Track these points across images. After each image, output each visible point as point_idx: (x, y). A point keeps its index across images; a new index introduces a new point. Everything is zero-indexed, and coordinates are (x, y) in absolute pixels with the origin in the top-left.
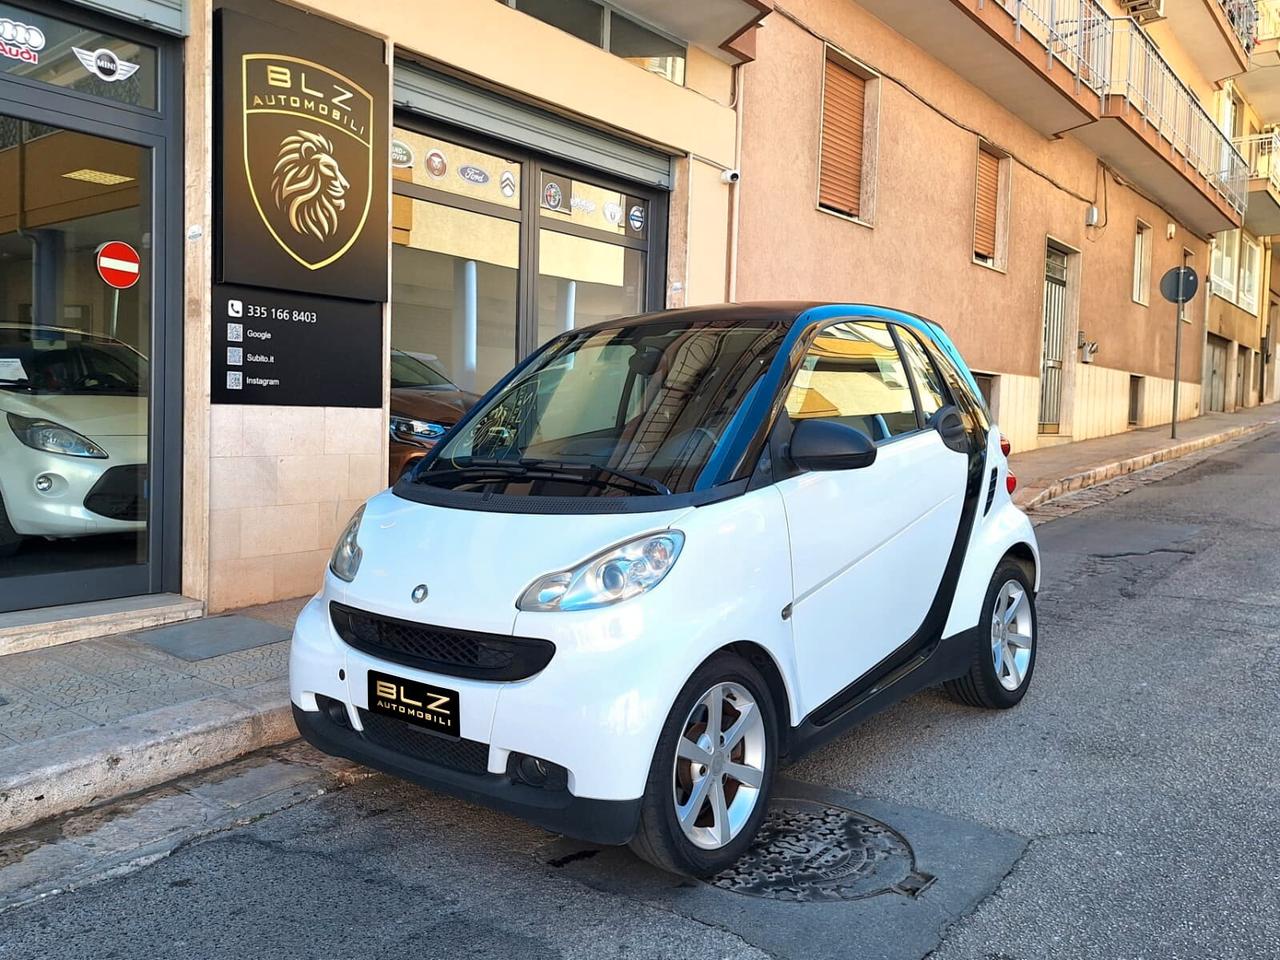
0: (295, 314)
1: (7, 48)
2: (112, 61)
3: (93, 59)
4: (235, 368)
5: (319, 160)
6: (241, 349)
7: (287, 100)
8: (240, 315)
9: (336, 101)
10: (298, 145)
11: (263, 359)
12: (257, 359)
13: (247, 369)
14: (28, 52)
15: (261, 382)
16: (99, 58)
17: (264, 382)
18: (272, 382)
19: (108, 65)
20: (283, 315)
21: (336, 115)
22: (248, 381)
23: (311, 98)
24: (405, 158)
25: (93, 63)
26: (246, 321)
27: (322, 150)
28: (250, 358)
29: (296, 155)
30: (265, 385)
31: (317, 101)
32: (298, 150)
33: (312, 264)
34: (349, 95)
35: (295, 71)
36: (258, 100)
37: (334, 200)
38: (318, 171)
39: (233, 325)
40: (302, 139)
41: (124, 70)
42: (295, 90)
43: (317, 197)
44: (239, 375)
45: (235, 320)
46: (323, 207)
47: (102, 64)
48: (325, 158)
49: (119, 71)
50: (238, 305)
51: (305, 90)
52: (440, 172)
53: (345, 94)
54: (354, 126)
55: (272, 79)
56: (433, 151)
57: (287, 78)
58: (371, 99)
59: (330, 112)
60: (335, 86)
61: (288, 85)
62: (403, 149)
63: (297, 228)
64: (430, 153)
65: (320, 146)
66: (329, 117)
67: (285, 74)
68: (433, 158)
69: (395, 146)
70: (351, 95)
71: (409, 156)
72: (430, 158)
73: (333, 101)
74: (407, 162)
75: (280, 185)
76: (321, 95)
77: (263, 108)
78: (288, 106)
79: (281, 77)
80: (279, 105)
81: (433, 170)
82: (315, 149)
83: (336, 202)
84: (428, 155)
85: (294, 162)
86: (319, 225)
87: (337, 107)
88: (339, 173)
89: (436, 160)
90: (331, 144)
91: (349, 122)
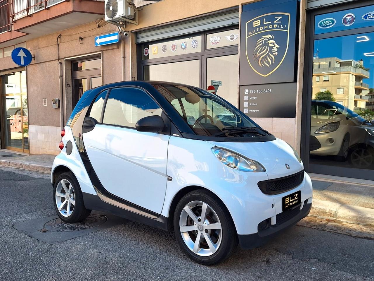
0: (264, 91)
4: (246, 108)
5: (269, 43)
6: (248, 102)
7: (259, 29)
8: (248, 93)
10: (262, 41)
11: (254, 104)
12: (252, 104)
13: (249, 108)
14: (217, 42)
16: (231, 36)
17: (254, 111)
18: (256, 111)
19: (233, 37)
20: (260, 91)
22: (250, 111)
23: (266, 25)
25: (229, 38)
26: (249, 95)
27: (270, 39)
28: (250, 104)
29: (261, 44)
30: (254, 112)
31: (268, 25)
33: (265, 75)
34: (280, 17)
35: (261, 19)
36: (250, 33)
37: (273, 53)
38: (268, 46)
39: (246, 96)
42: (262, 24)
43: (268, 54)
44: (247, 109)
45: (246, 95)
46: (269, 56)
47: (231, 38)
48: (271, 41)
49: (235, 37)
50: (247, 91)
51: (265, 23)
52: (351, 22)
53: (279, 18)
54: (282, 27)
55: (255, 25)
56: (347, 15)
57: (259, 23)
58: (289, 14)
59: (273, 26)
60: (275, 17)
61: (259, 25)
62: (330, 20)
63: (261, 66)
64: (345, 16)
65: (269, 38)
66: (273, 28)
67: (259, 22)
68: (346, 18)
69: (326, 21)
70: (281, 17)
71: (333, 22)
72: (345, 18)
73: (275, 22)
74: (332, 24)
75: (256, 55)
76: (270, 22)
77: (252, 34)
78: (259, 31)
79: (257, 23)
80: (256, 32)
81: (346, 23)
82: (267, 40)
83: (274, 54)
84: (344, 18)
85: (260, 46)
86: (268, 63)
87: (276, 23)
88: (276, 44)
89: (349, 18)
90: (273, 36)
91: (280, 26)
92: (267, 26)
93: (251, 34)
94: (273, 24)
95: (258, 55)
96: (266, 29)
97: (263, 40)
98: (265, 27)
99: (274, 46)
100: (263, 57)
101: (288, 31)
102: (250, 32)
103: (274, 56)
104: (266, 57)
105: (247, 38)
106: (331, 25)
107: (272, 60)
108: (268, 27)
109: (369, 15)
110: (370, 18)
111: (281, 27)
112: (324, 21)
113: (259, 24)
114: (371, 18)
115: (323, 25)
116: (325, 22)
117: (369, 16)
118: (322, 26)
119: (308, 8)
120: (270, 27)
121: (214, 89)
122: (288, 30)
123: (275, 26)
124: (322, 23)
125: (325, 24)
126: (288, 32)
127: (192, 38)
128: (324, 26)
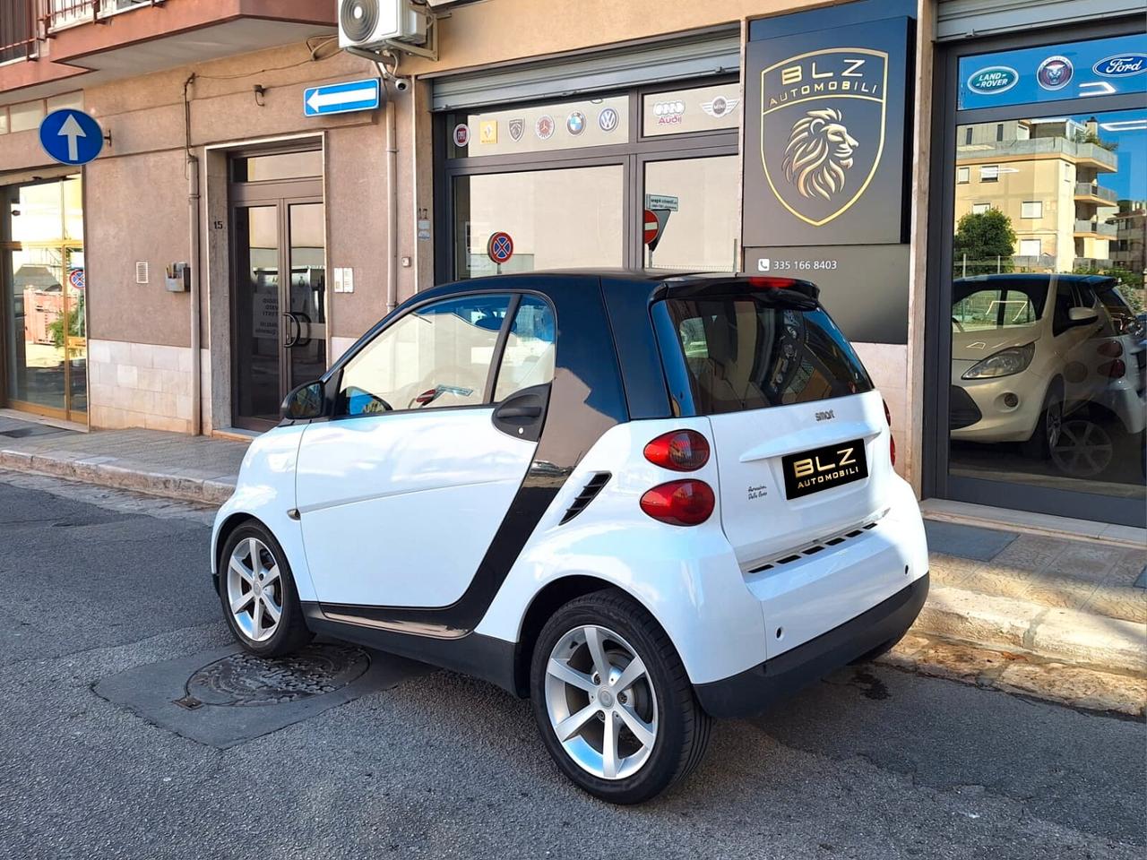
0: (816, 264)
2: (723, 102)
3: (711, 106)
5: (827, 131)
7: (799, 92)
9: (846, 74)
10: (808, 125)
14: (676, 117)
16: (715, 104)
19: (721, 107)
20: (805, 266)
23: (819, 81)
24: (1005, 81)
25: (712, 109)
27: (832, 120)
29: (806, 134)
31: (826, 80)
32: (807, 129)
33: (818, 222)
34: (860, 62)
35: (806, 65)
36: (773, 101)
37: (841, 161)
38: (826, 140)
40: (811, 119)
41: (730, 105)
42: (807, 79)
43: (825, 163)
46: (830, 170)
47: (716, 108)
48: (833, 128)
49: (727, 107)
51: (815, 76)
52: (1060, 79)
53: (855, 63)
54: (865, 88)
55: (786, 80)
56: (1049, 60)
57: (799, 73)
58: (885, 55)
59: (840, 85)
60: (846, 61)
61: (800, 79)
62: (1002, 72)
63: (806, 195)
64: (1044, 63)
65: (828, 118)
66: (839, 90)
67: (797, 71)
68: (1048, 68)
69: (989, 73)
70: (863, 61)
71: (1011, 77)
72: (1045, 69)
73: (843, 74)
74: (1008, 83)
75: (790, 162)
76: (831, 74)
77: (777, 106)
78: (799, 96)
79: (793, 75)
80: (791, 98)
81: (1048, 81)
82: (823, 123)
83: (845, 162)
84: (1041, 67)
85: (804, 140)
86: (826, 186)
87: (847, 78)
88: (847, 136)
89: (1055, 68)
90: (840, 113)
91: (860, 87)
92: (822, 85)
93: (775, 105)
94: (840, 80)
95: (796, 165)
96: (819, 93)
97: (810, 122)
98: (816, 86)
99: (844, 142)
100: (812, 172)
101: (884, 101)
102: (773, 99)
103: (844, 168)
104: (819, 171)
105: (763, 114)
106: (1004, 86)
107: (837, 179)
108: (826, 87)
109: (1111, 64)
110: (1115, 72)
111: (863, 90)
112: (984, 75)
113: (798, 76)
114: (1118, 70)
115: (983, 85)
116: (987, 77)
117: (1112, 67)
118: (978, 88)
119: (938, 38)
120: (830, 88)
121: (655, 220)
122: (882, 99)
123: (846, 85)
124: (980, 80)
125: (987, 81)
126: (881, 103)
127: (600, 100)
128: (986, 89)
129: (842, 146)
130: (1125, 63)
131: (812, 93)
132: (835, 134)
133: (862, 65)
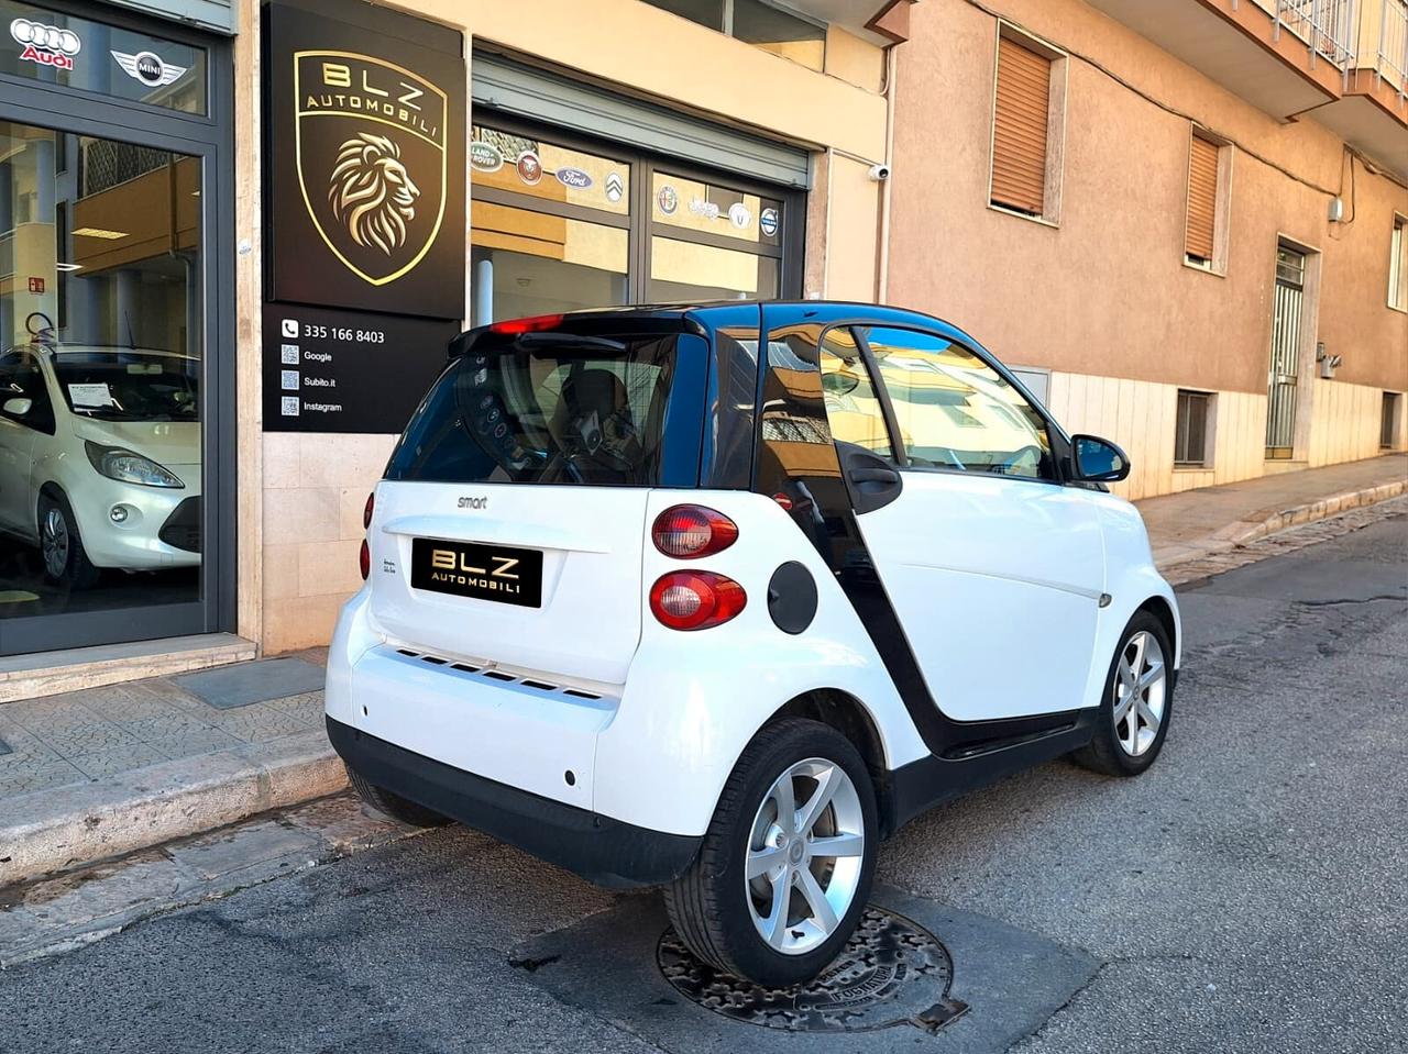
0: (360, 334)
1: (39, 54)
2: (156, 65)
3: (135, 63)
4: (290, 393)
5: (383, 165)
6: (298, 373)
7: (346, 101)
8: (296, 336)
9: (403, 100)
10: (359, 149)
11: (322, 383)
12: (316, 383)
13: (305, 394)
14: (61, 58)
15: (321, 408)
16: (141, 61)
17: (324, 408)
18: (333, 408)
19: (152, 69)
20: (344, 335)
21: (404, 115)
22: (306, 406)
23: (373, 97)
24: (493, 162)
25: (135, 68)
26: (302, 342)
27: (387, 154)
28: (308, 382)
29: (358, 161)
30: (325, 411)
31: (381, 100)
32: (359, 155)
33: (376, 279)
34: (418, 93)
35: (356, 68)
36: (312, 102)
37: (401, 209)
38: (383, 176)
39: (288, 346)
40: (364, 143)
41: (170, 74)
42: (356, 88)
43: (382, 206)
44: (296, 400)
45: (290, 341)
46: (388, 216)
47: (145, 68)
48: (390, 163)
49: (164, 75)
50: (294, 325)
51: (366, 88)
53: (413, 92)
55: (329, 78)
56: (526, 153)
57: (346, 76)
58: (444, 95)
59: (396, 112)
61: (347, 84)
62: (491, 151)
63: (358, 239)
64: (522, 155)
65: (385, 149)
66: (395, 118)
67: (345, 72)
68: (526, 160)
69: (482, 148)
70: (420, 93)
71: (497, 159)
72: (522, 161)
73: (401, 100)
74: (495, 165)
75: (338, 194)
76: (386, 94)
77: (318, 109)
78: (348, 106)
79: (339, 75)
80: (336, 106)
81: (525, 174)
82: (379, 153)
83: (404, 211)
84: (521, 158)
85: (356, 168)
86: (384, 236)
87: (404, 107)
88: (406, 179)
89: (531, 164)
90: (397, 147)
91: (418, 123)
92: (376, 103)
93: (313, 108)
94: (397, 105)
95: (347, 199)
96: (371, 112)
97: (363, 147)
98: (368, 102)
99: (403, 185)
100: (365, 214)
101: (444, 149)
102: (310, 98)
103: (404, 217)
104: (374, 213)
105: (298, 114)
106: (490, 166)
107: (397, 230)
108: (380, 108)
110: (570, 182)
111: (422, 128)
112: (477, 148)
114: (573, 181)
115: (475, 158)
116: (479, 152)
117: (568, 177)
120: (385, 111)
122: (441, 146)
125: (478, 155)
126: (441, 152)
128: (478, 164)
129: (401, 189)
130: (575, 176)
131: (363, 110)
132: (395, 172)
133: (420, 97)
